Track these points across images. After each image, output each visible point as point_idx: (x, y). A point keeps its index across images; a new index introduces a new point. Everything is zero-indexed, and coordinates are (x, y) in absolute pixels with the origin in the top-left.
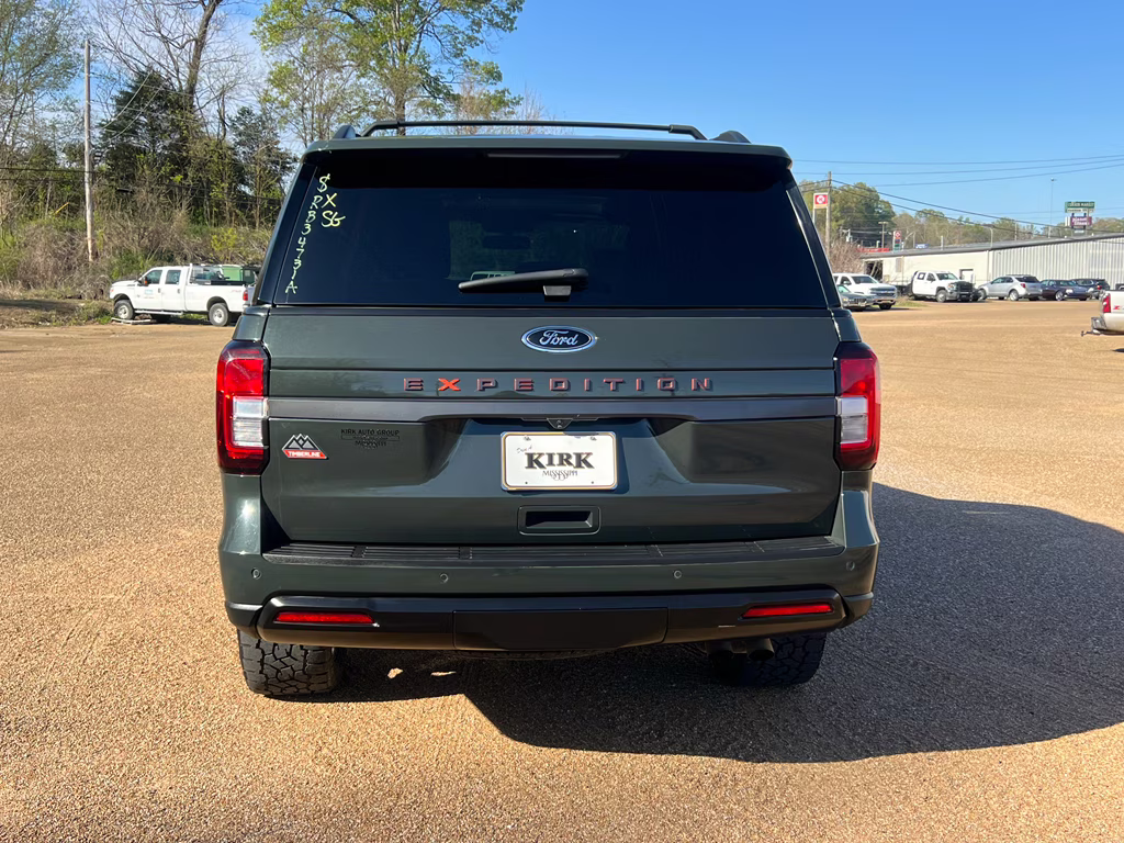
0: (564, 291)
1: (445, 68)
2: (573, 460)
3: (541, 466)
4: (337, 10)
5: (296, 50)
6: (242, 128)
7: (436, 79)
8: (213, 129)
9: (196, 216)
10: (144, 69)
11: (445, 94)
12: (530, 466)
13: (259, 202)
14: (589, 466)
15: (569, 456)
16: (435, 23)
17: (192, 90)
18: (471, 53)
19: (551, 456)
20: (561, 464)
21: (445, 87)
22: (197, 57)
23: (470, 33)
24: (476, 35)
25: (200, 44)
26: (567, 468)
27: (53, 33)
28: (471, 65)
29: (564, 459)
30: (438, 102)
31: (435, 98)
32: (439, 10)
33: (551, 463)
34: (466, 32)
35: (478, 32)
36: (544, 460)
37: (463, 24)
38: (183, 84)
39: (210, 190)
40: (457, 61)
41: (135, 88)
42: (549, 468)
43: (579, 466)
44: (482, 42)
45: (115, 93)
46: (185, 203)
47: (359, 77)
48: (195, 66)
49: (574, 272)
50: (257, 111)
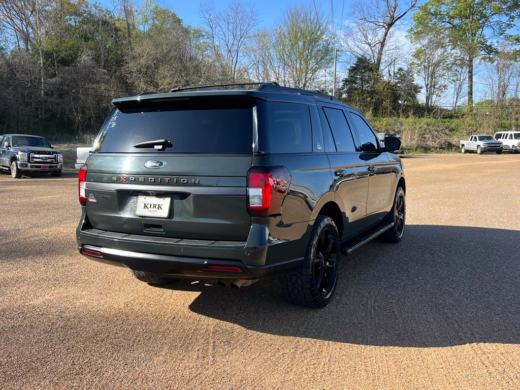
0: (160, 147)
1: (494, 41)
2: (157, 207)
3: (147, 208)
4: (444, 22)
5: (425, 42)
6: (398, 76)
7: (490, 46)
8: (386, 78)
9: (375, 113)
10: (360, 57)
11: (495, 52)
12: (144, 208)
13: (402, 106)
14: (161, 209)
15: (156, 205)
16: (491, 21)
17: (379, 63)
18: (509, 32)
19: (151, 205)
20: (153, 208)
21: (495, 49)
22: (382, 49)
23: (509, 22)
24: (512, 23)
25: (383, 44)
26: (155, 209)
27: (327, 47)
28: (508, 38)
29: (155, 206)
30: (491, 56)
31: (490, 55)
32: (492, 15)
33: (150, 207)
34: (507, 23)
35: (513, 21)
36: (149, 206)
37: (505, 19)
38: (376, 61)
39: (382, 103)
40: (502, 37)
41: (356, 65)
42: (150, 209)
43: (158, 209)
44: (515, 25)
45: (348, 67)
46: (371, 109)
47: (452, 50)
48: (380, 54)
49: (162, 141)
50: (405, 68)
